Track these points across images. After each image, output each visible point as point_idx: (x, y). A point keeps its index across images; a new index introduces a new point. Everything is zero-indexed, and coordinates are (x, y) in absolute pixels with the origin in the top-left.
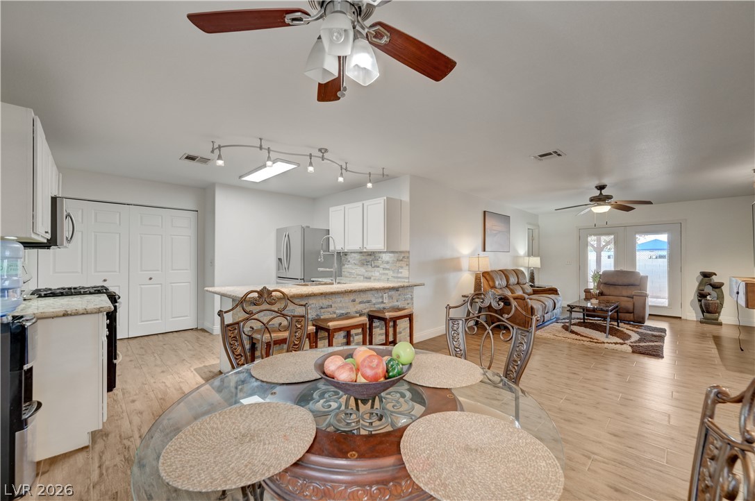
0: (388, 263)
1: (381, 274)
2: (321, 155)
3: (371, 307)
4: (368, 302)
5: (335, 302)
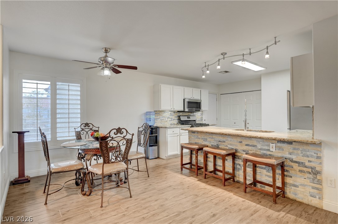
3: (257, 151)
4: (254, 146)
5: (227, 140)
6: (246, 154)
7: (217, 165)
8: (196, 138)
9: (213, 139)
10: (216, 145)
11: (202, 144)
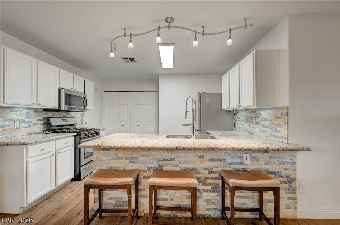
0: (266, 120)
1: (261, 131)
2: (167, 24)
3: (226, 166)
4: (221, 160)
5: (178, 156)
6: (210, 173)
7: (159, 199)
8: (112, 159)
9: (151, 157)
10: (156, 166)
11: (127, 168)
